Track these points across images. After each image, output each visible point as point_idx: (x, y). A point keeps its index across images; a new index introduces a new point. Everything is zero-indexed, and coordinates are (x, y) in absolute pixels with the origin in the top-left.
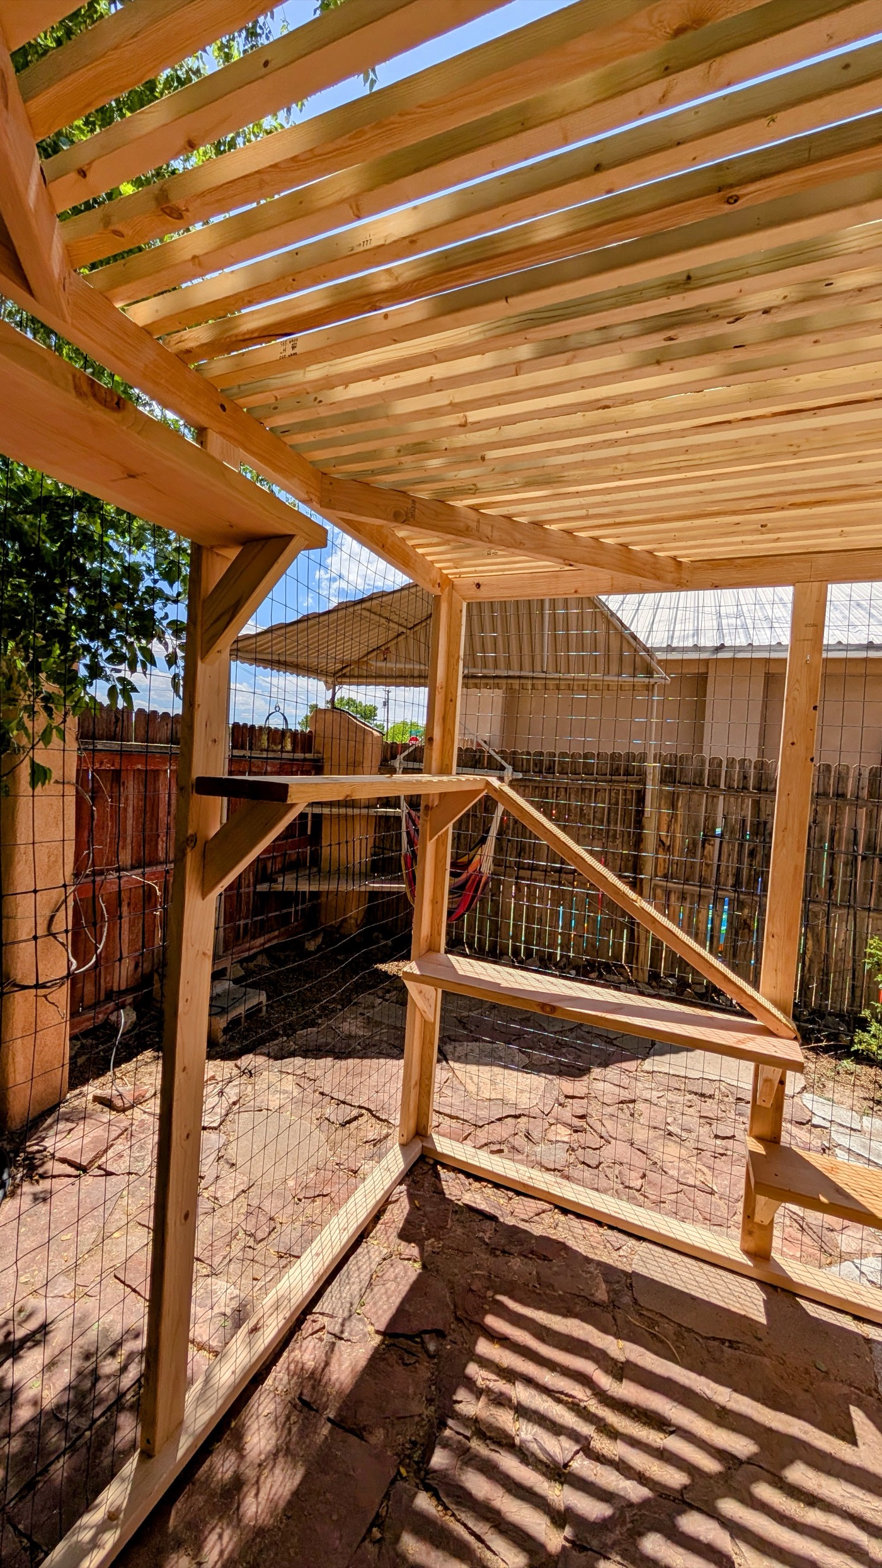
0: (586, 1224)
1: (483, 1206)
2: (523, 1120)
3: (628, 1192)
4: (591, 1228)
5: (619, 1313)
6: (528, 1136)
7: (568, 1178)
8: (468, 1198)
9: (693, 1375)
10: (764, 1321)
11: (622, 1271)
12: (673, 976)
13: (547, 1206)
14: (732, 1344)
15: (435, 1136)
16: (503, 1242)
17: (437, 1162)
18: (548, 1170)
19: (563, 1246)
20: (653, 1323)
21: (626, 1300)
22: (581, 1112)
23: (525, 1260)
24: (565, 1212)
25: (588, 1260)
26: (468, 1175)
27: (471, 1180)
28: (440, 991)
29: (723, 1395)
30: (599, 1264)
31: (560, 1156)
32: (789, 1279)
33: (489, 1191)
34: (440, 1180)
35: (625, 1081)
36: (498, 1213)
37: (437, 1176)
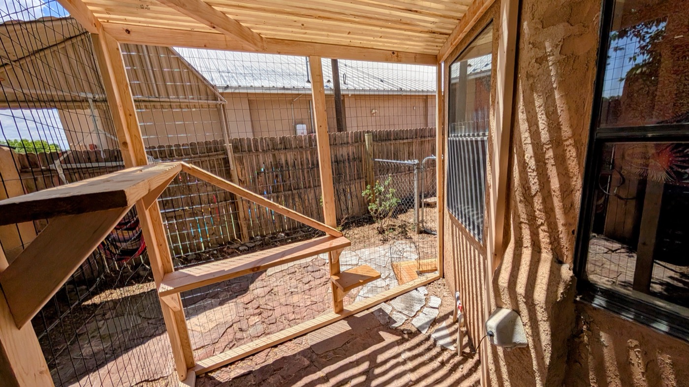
0: (286, 344)
1: (242, 372)
2: (235, 325)
3: (292, 322)
4: (288, 344)
5: (316, 364)
6: (241, 330)
7: (269, 334)
8: (233, 375)
9: (345, 360)
10: (350, 328)
11: (307, 349)
12: (258, 235)
13: (268, 350)
14: (348, 342)
15: (199, 363)
16: (261, 378)
17: (206, 373)
18: (258, 337)
19: (284, 358)
20: (326, 357)
21: (315, 357)
22: (256, 306)
23: (274, 376)
24: (276, 346)
25: (295, 355)
26: (226, 366)
27: (229, 367)
28: (179, 293)
29: (354, 357)
30: (299, 353)
31: (260, 328)
32: (351, 312)
33: (241, 364)
34: (214, 379)
35: (265, 284)
36: (251, 369)
37: (212, 378)
